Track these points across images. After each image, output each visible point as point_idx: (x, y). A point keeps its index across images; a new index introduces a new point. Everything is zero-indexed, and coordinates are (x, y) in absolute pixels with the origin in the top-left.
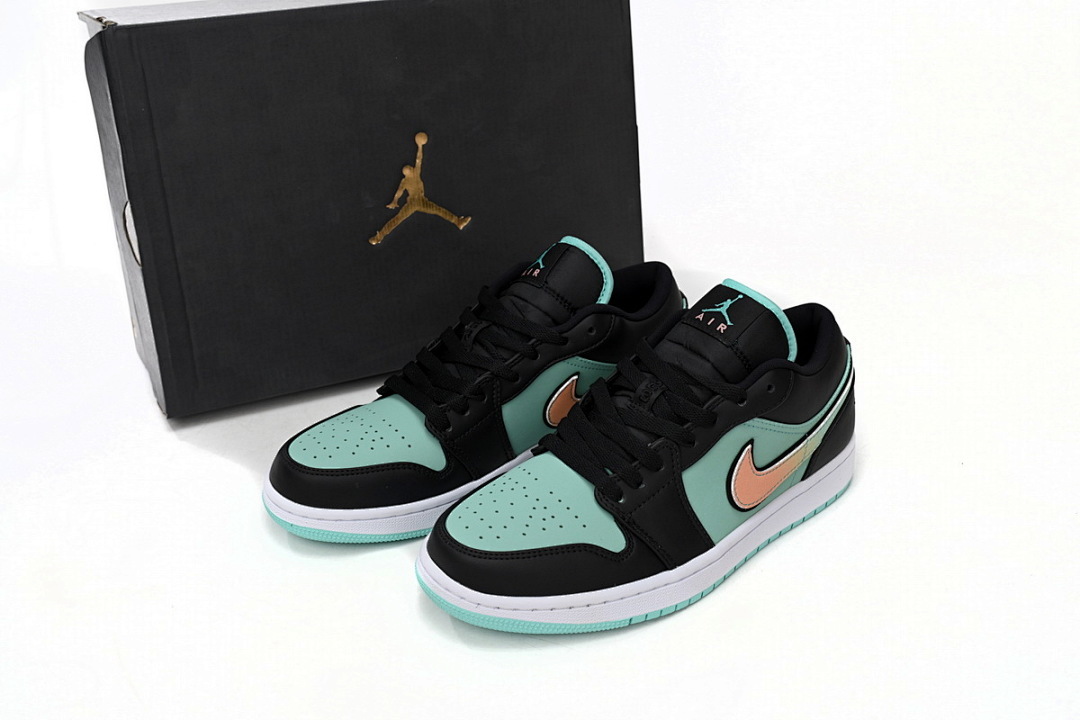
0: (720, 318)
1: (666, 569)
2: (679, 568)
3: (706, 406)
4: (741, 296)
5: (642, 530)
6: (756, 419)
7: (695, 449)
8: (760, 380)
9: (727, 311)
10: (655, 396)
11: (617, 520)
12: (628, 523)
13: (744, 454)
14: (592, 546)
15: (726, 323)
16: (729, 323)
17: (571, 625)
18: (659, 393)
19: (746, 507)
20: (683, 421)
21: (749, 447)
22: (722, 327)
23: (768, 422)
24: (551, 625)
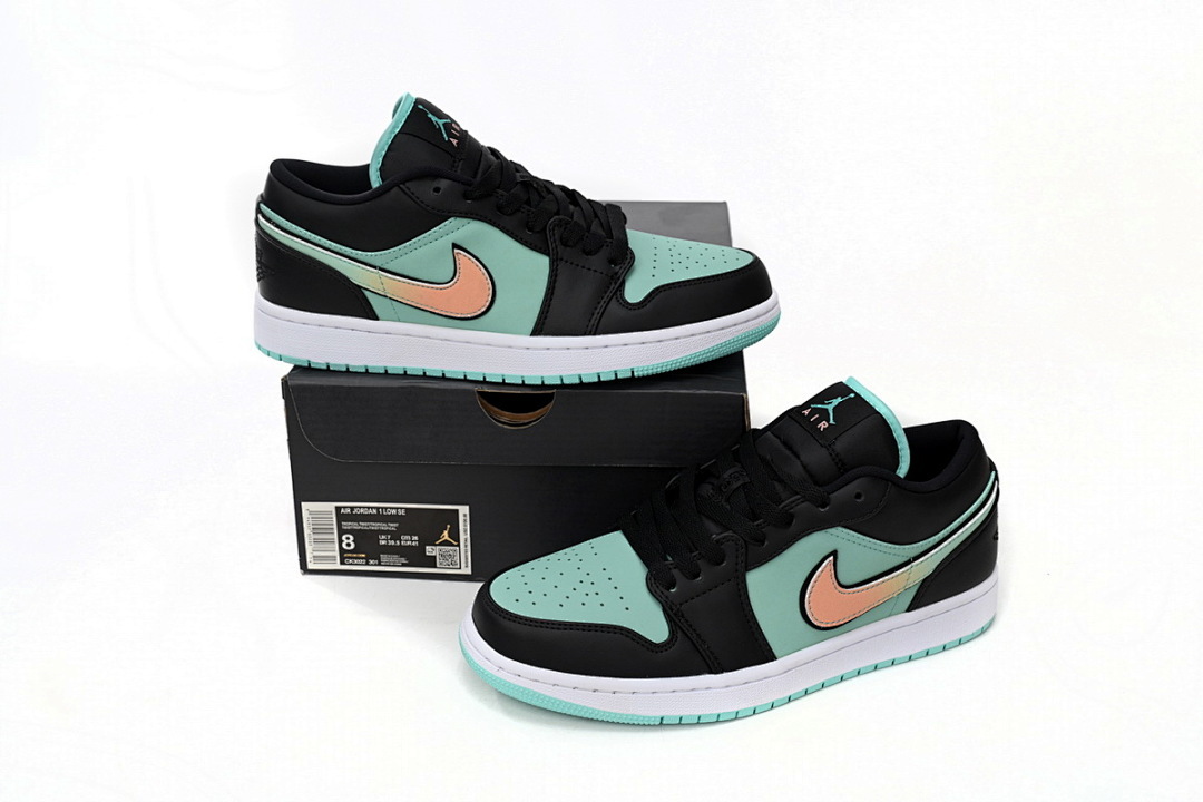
0: (824, 415)
1: (711, 672)
2: (725, 674)
3: (783, 504)
4: (852, 395)
5: (691, 626)
6: (840, 529)
7: (765, 549)
8: (849, 486)
9: (834, 408)
10: (735, 485)
11: (664, 611)
12: (675, 614)
13: (824, 564)
14: (629, 631)
15: (828, 421)
16: (832, 422)
17: (594, 710)
18: (740, 483)
19: (822, 625)
20: (755, 517)
21: (831, 558)
22: (823, 425)
23: (855, 534)
24: (572, 705)
